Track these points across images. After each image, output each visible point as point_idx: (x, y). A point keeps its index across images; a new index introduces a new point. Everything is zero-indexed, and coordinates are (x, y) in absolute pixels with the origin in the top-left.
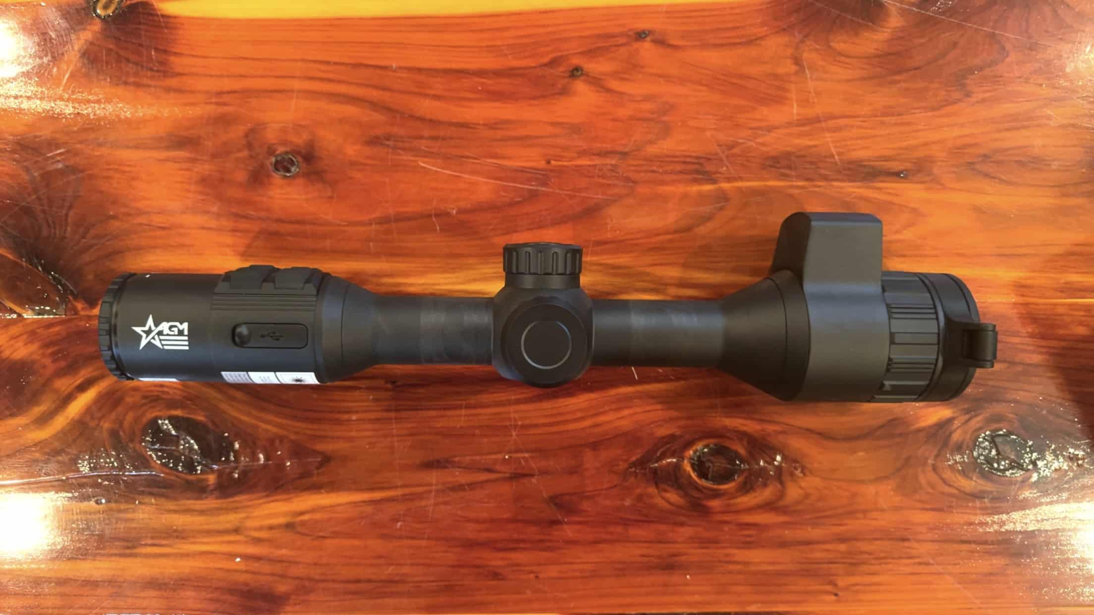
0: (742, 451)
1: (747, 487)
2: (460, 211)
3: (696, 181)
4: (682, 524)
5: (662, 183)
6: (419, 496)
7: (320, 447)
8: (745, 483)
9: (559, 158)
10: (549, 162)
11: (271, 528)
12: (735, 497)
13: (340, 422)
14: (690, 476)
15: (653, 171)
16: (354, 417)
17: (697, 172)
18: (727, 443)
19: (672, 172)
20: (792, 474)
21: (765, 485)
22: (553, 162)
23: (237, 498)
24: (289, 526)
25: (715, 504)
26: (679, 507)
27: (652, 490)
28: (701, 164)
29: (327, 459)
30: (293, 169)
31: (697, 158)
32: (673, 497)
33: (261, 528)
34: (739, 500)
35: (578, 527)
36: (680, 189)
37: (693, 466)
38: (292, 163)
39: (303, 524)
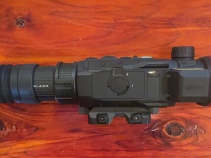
0: (183, 125)
1: (185, 137)
2: (84, 39)
3: (169, 28)
4: (162, 150)
5: (157, 28)
6: (70, 142)
7: (35, 124)
8: (184, 136)
9: (119, 19)
10: (115, 21)
11: (18, 153)
12: (181, 141)
13: (41, 116)
14: (165, 134)
15: (154, 24)
16: (46, 114)
17: (169, 24)
18: (178, 122)
19: (160, 24)
20: (201, 133)
21: (191, 137)
22: (117, 21)
23: (6, 143)
24: (25, 152)
25: (173, 143)
26: (161, 145)
27: (152, 139)
28: (171, 21)
29: (37, 129)
30: (23, 24)
31: (170, 19)
32: (160, 141)
33: (15, 153)
34: (182, 142)
35: (126, 152)
36: (163, 30)
37: (166, 130)
38: (23, 22)
39: (30, 151)
